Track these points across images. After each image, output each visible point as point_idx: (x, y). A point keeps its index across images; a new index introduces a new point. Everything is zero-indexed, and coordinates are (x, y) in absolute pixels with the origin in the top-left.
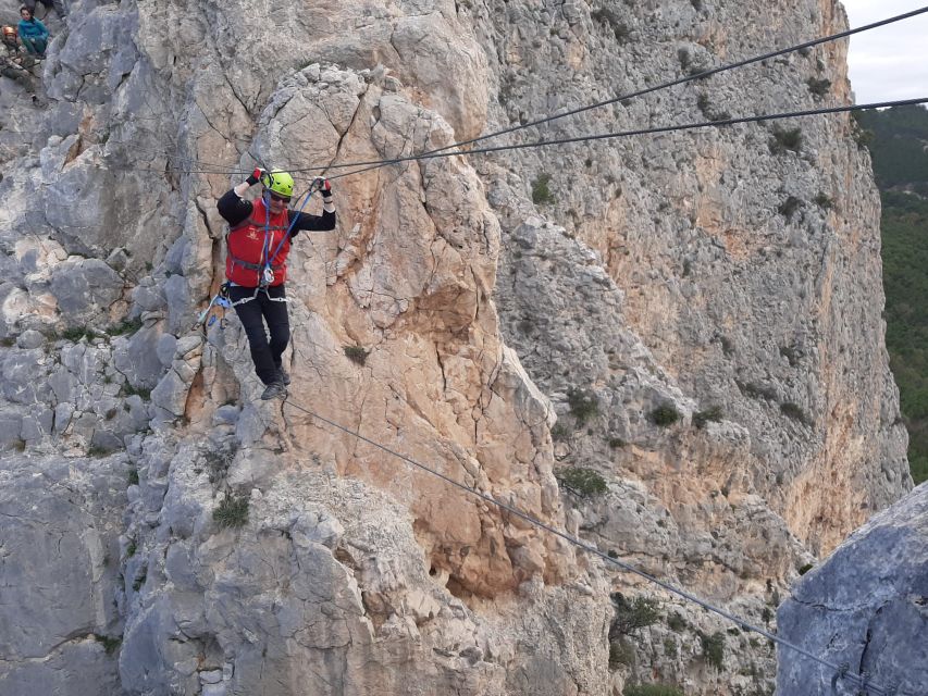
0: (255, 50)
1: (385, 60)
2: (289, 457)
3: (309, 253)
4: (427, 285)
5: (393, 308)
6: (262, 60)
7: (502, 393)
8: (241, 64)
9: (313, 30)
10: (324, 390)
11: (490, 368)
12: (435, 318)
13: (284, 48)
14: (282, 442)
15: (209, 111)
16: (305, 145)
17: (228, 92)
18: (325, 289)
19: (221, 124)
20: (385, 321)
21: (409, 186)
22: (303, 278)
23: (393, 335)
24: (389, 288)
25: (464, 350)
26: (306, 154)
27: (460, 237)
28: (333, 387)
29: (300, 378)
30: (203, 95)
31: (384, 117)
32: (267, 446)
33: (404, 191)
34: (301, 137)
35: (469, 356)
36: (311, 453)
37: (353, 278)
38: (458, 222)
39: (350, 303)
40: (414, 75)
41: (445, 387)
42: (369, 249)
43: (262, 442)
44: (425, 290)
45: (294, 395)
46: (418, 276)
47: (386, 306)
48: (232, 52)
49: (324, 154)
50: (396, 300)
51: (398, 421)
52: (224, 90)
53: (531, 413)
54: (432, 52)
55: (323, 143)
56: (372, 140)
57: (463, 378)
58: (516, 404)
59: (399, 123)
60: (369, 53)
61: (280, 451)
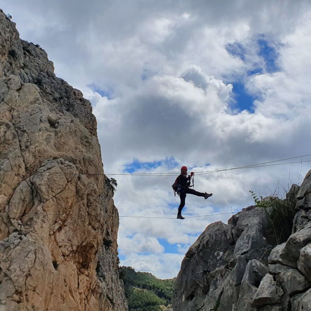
0: (37, 149)
1: (80, 164)
2: (24, 305)
3: (46, 221)
4: (83, 242)
5: (70, 249)
6: (38, 153)
7: (95, 295)
8: (29, 152)
9: (58, 149)
10: (44, 276)
11: (94, 282)
12: (80, 257)
13: (47, 151)
14: (21, 298)
15: (13, 164)
16: (56, 182)
17: (21, 159)
18: (48, 236)
19: (15, 169)
20: (66, 253)
21: (84, 204)
22: (41, 230)
23: (68, 259)
24: (70, 240)
25: (86, 273)
26: (56, 185)
27: (96, 226)
28: (47, 275)
29: (36, 269)
30: (12, 157)
31: (81, 180)
32: (14, 299)
33: (82, 206)
34: (56, 180)
35: (87, 276)
36: (32, 304)
37: (57, 234)
38: (96, 221)
39: (55, 243)
40: (87, 171)
41: (78, 287)
42: (66, 224)
43: (12, 297)
44: (82, 243)
45: (33, 276)
46: (81, 237)
47: (67, 247)
48: (27, 147)
49: (61, 187)
50: (71, 245)
51: (65, 296)
52: (20, 159)
53: (104, 305)
54: (94, 165)
55: (62, 183)
56: (76, 187)
57: (85, 285)
58: (99, 300)
59: (86, 183)
60: (76, 160)
61: (19, 302)
